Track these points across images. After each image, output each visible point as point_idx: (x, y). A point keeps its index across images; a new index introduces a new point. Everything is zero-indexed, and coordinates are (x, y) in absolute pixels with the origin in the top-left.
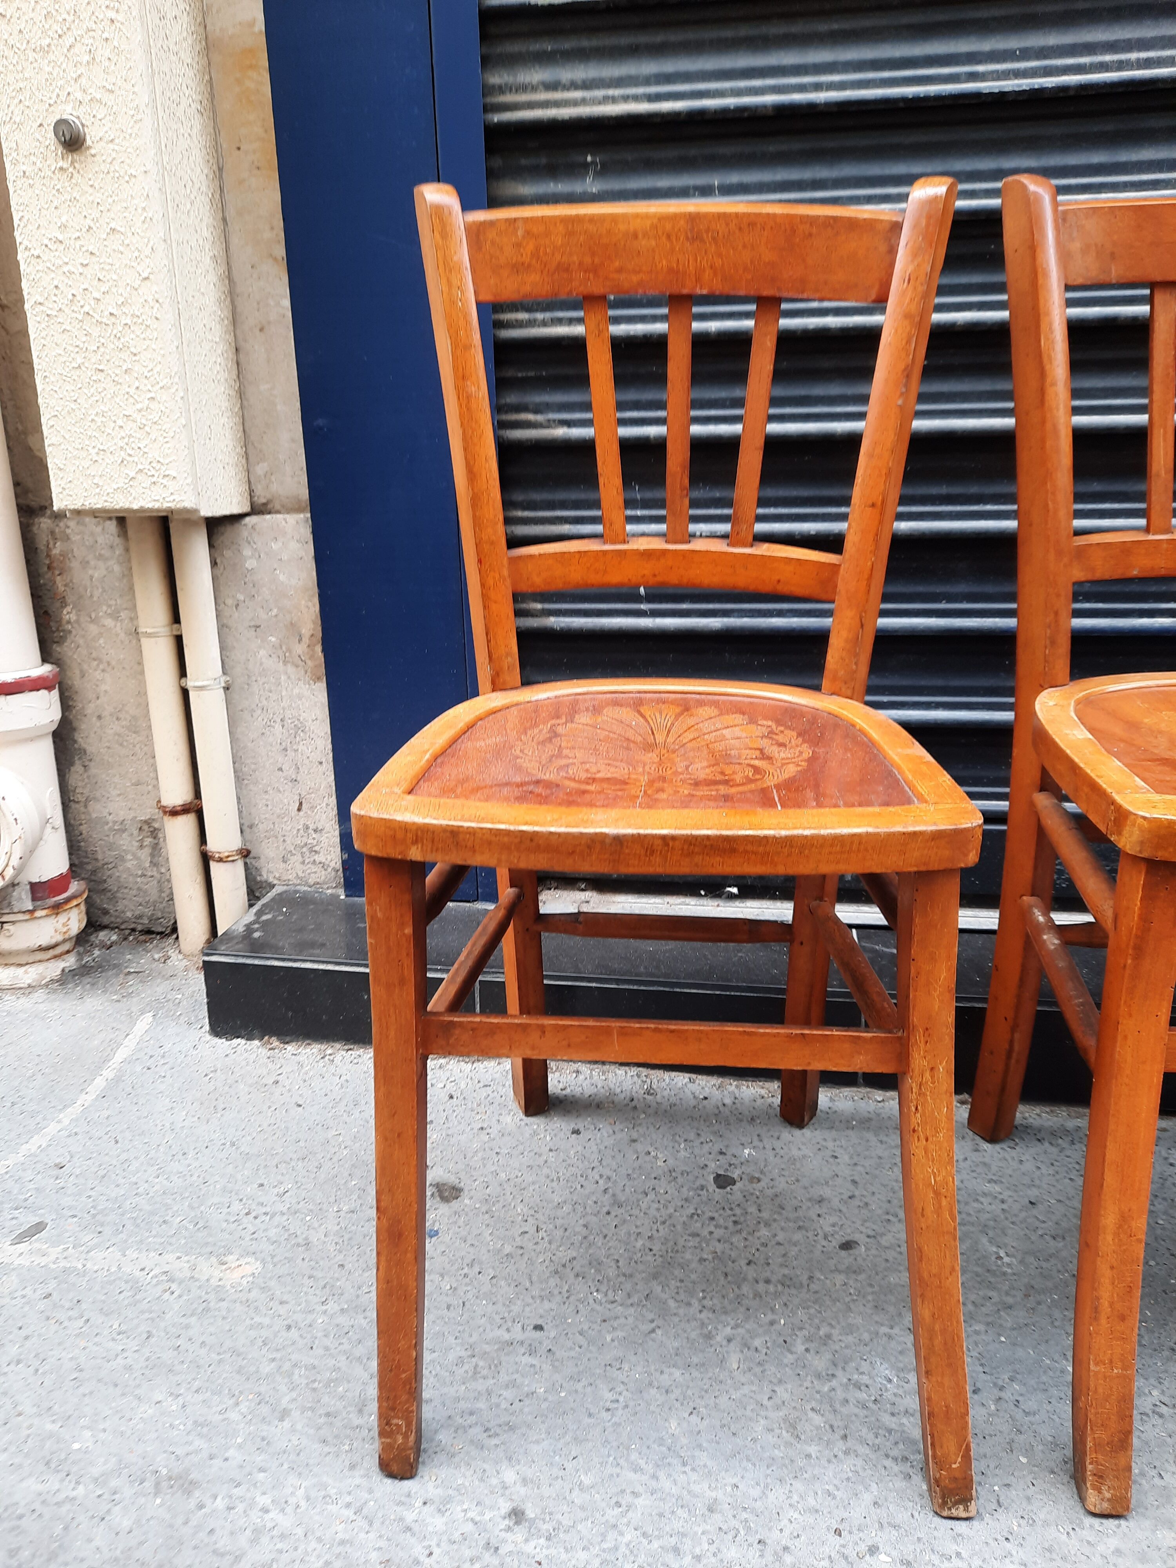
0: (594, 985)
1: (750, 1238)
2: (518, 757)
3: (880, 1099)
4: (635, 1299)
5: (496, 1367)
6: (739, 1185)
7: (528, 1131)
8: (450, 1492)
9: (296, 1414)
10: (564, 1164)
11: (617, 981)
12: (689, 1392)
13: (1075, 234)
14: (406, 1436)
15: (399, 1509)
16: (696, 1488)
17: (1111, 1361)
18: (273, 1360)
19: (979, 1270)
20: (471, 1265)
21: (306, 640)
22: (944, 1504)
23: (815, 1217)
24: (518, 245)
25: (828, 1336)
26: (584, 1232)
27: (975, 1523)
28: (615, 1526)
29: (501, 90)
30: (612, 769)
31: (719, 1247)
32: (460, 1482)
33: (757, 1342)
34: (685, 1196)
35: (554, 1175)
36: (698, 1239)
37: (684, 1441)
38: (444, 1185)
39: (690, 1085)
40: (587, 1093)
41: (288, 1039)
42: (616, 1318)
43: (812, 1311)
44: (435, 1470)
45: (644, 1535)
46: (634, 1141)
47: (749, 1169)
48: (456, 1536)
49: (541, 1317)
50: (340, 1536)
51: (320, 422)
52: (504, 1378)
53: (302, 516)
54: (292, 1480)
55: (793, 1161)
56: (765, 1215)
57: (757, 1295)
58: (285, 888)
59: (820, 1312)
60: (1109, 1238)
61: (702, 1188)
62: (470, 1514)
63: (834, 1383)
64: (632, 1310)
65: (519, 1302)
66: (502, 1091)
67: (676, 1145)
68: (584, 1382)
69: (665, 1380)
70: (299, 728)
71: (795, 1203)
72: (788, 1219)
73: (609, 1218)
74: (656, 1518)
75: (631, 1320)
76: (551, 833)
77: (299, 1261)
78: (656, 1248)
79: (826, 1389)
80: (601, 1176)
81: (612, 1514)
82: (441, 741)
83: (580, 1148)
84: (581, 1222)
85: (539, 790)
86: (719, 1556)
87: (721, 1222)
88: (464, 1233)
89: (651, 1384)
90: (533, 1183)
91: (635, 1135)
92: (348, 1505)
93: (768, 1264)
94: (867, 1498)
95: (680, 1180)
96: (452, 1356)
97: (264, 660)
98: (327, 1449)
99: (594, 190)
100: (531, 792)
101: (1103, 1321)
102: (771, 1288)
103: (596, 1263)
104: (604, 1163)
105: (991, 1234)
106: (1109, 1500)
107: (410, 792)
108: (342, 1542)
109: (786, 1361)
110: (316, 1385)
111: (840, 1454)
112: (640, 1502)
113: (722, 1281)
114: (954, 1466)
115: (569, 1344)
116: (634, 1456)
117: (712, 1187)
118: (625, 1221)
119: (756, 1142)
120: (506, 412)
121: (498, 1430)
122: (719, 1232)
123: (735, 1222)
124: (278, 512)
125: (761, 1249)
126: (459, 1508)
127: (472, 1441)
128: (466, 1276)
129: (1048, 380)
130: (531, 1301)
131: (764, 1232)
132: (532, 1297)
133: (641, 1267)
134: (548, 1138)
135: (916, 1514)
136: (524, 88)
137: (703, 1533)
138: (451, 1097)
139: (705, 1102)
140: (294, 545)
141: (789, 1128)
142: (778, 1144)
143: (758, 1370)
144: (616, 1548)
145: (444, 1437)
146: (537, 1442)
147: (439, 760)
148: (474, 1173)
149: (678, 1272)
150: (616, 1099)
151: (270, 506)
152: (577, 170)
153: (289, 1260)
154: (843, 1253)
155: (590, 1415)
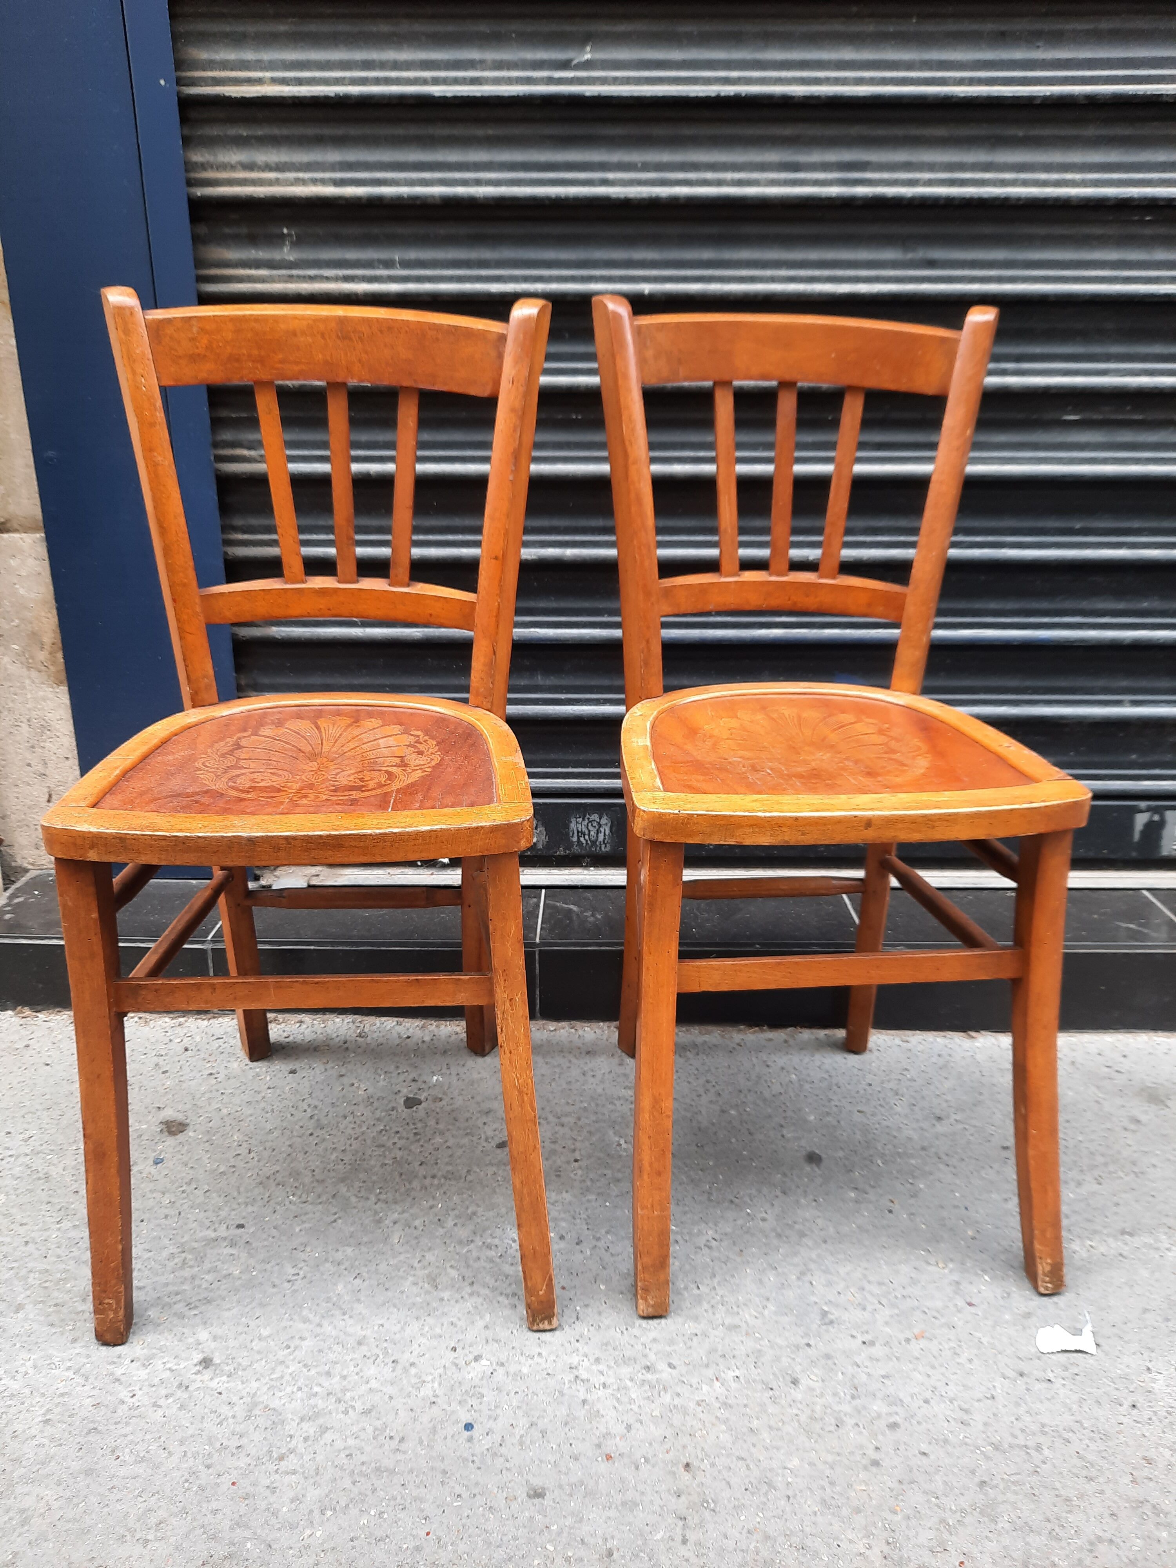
0: (312, 948)
1: (426, 1145)
2: (199, 769)
3: (552, 1029)
4: (324, 1198)
5: (201, 1259)
6: (423, 1105)
7: (251, 1074)
8: (154, 1351)
9: (29, 1307)
10: (279, 1098)
11: (332, 944)
12: (357, 1263)
13: (648, 343)
14: (116, 1312)
15: (110, 1367)
16: (350, 1330)
17: (652, 1206)
18: (12, 1268)
19: (601, 1155)
20: (189, 1183)
21: (47, 647)
22: (534, 1321)
23: (481, 1125)
24: (193, 339)
25: (474, 1213)
26: (289, 1150)
27: (557, 1333)
28: (283, 1362)
29: (203, 166)
30: (274, 778)
31: (399, 1154)
32: (162, 1343)
33: (417, 1223)
34: (378, 1116)
35: (269, 1108)
36: (382, 1149)
37: (347, 1298)
38: (172, 1122)
39: (397, 1027)
40: (308, 1039)
41: (39, 1008)
42: (306, 1214)
43: (465, 1196)
44: (143, 1337)
45: (305, 1366)
46: (342, 1076)
47: (433, 1092)
48: (156, 1381)
49: (244, 1218)
50: (61, 1391)
51: (50, 453)
52: (207, 1265)
53: (38, 535)
54: (24, 1355)
55: (472, 1083)
56: (441, 1126)
57: (424, 1188)
58: (39, 872)
59: (471, 1196)
60: (647, 1116)
61: (393, 1109)
62: (168, 1366)
63: (472, 1246)
64: (320, 1207)
65: (227, 1209)
66: (232, 1042)
67: (377, 1077)
68: (273, 1263)
69: (339, 1256)
70: (46, 727)
71: (468, 1115)
72: (459, 1128)
73: (311, 1138)
74: (316, 1353)
75: (318, 1214)
76: (199, 837)
77: (39, 1191)
78: (346, 1160)
79: (465, 1251)
80: (309, 1105)
81: (282, 1354)
82: (134, 757)
83: (294, 1085)
84: (288, 1143)
85: (205, 800)
86: (361, 1374)
87: (404, 1134)
88: (185, 1159)
89: (327, 1260)
90: (251, 1115)
91: (343, 1071)
92: (69, 1368)
93: (437, 1163)
94: (481, 1324)
95: (376, 1104)
96: (165, 1253)
97: (8, 666)
98: (54, 1330)
99: (291, 259)
100: (197, 802)
101: (645, 1177)
102: (436, 1182)
103: (295, 1174)
104: (314, 1095)
105: (617, 1127)
106: (652, 1306)
107: (94, 806)
108: (62, 1395)
109: (437, 1234)
110: (47, 1284)
111: (466, 1296)
112: (305, 1344)
113: (397, 1179)
114: (541, 1293)
115: (265, 1236)
116: (305, 1312)
117: (401, 1107)
118: (324, 1140)
119: (444, 1070)
120: (223, 448)
121: (197, 1304)
122: (400, 1143)
123: (416, 1134)
124: (16, 531)
125: (433, 1152)
126: (160, 1362)
127: (175, 1314)
128: (184, 1192)
129: (631, 460)
130: (237, 1206)
131: (438, 1140)
132: (239, 1204)
133: (332, 1174)
134: (268, 1078)
135: (515, 1332)
136: (223, 167)
137: (351, 1360)
138: (186, 1050)
139: (408, 1040)
140: (31, 562)
141: (474, 1057)
142: (461, 1070)
143: (414, 1242)
144: (282, 1377)
145: (152, 1313)
146: (229, 1309)
147: (129, 775)
148: (200, 1111)
149: (362, 1176)
150: (332, 1043)
151: (8, 525)
152: (275, 240)
153: (30, 1191)
154: (499, 1151)
155: (274, 1286)
